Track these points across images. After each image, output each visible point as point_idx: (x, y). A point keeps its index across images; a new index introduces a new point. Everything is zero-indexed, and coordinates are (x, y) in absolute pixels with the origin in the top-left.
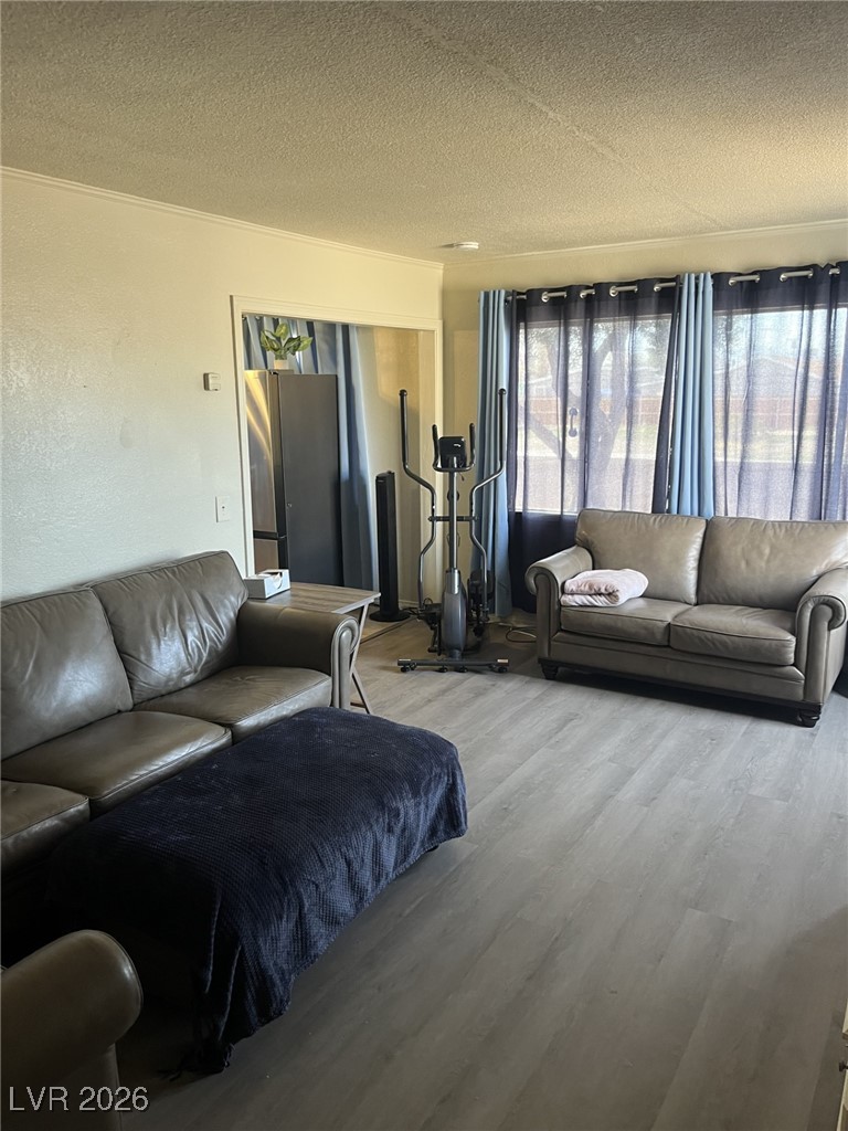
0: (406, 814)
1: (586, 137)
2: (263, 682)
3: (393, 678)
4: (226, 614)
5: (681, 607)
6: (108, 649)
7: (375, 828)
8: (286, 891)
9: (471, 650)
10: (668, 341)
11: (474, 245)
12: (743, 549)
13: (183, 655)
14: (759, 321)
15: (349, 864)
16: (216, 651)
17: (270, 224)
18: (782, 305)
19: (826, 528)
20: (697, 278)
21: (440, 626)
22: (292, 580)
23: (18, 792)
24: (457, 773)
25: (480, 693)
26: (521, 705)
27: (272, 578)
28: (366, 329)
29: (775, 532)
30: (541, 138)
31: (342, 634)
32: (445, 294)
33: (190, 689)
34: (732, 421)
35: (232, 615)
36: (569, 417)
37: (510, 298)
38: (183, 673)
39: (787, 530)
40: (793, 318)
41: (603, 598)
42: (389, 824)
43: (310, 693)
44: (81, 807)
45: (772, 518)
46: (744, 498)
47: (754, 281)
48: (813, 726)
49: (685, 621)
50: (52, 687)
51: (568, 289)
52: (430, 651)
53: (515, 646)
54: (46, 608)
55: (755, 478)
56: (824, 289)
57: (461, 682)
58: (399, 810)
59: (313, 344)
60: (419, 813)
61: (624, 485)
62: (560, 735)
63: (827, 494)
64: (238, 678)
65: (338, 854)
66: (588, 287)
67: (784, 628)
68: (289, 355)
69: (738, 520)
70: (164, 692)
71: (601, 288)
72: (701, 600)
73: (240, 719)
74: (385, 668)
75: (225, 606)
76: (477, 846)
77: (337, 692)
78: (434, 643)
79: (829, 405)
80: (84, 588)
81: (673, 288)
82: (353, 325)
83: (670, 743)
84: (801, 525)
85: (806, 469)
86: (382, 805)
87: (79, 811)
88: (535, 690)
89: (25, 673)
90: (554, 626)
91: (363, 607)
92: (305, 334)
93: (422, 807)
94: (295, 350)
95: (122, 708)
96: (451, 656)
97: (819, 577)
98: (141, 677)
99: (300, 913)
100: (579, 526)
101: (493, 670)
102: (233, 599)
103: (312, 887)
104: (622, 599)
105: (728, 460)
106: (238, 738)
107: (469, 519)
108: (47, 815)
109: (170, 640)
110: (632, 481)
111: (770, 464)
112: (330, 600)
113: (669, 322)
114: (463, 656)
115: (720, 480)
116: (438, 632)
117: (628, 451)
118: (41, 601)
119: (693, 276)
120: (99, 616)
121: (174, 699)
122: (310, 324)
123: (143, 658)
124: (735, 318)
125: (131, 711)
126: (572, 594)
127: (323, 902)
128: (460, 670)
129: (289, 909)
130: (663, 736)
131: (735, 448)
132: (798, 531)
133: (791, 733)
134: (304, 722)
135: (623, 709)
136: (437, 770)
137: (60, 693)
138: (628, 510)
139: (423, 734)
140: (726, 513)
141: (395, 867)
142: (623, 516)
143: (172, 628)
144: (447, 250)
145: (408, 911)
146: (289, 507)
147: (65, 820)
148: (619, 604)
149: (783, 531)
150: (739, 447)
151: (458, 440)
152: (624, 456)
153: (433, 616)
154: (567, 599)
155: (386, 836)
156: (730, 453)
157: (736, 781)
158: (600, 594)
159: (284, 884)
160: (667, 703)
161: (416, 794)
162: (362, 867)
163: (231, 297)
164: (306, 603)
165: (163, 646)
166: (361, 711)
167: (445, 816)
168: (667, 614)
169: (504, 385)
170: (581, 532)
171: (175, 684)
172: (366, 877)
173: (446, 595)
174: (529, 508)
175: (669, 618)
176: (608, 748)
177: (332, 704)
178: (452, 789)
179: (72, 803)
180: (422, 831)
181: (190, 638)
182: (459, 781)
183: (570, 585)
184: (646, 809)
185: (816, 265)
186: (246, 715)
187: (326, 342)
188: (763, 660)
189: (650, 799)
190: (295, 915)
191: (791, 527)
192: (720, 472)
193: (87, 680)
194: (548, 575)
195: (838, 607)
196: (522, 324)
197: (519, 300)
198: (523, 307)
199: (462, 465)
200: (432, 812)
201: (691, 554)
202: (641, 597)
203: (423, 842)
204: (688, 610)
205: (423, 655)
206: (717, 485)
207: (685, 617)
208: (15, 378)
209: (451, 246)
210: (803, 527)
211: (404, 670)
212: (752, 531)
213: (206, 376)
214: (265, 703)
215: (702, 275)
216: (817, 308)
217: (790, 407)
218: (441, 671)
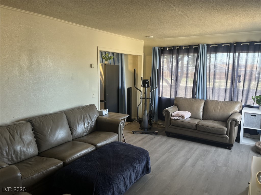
0: (137, 167)
1: (182, 13)
2: (102, 135)
3: (131, 135)
4: (94, 119)
5: (199, 120)
6: (67, 126)
7: (130, 171)
8: (110, 186)
9: (149, 129)
10: (196, 59)
11: (152, 37)
12: (214, 107)
13: (84, 128)
14: (217, 55)
15: (124, 179)
16: (92, 128)
17: (107, 31)
18: (223, 52)
19: (233, 103)
20: (203, 45)
21: (142, 123)
22: (109, 111)
23: (46, 160)
24: (149, 158)
25: (151, 139)
26: (161, 142)
27: (104, 111)
28: (126, 55)
29: (221, 104)
30: (171, 13)
31: (121, 124)
32: (144, 48)
33: (85, 136)
34: (211, 78)
35: (95, 119)
36: (173, 76)
37: (160, 49)
38: (84, 133)
39: (224, 103)
40: (225, 55)
41: (181, 118)
42: (133, 170)
43: (113, 138)
44: (61, 164)
45: (220, 100)
46: (213, 95)
47: (216, 46)
48: (231, 149)
49: (200, 124)
50: (54, 135)
51: (173, 47)
52: (139, 129)
53: (159, 128)
54: (54, 117)
55: (216, 91)
56: (233, 48)
57: (147, 137)
58: (136, 167)
59: (114, 58)
60: (140, 167)
61: (185, 92)
62: (171, 150)
63: (233, 95)
64: (97, 134)
65: (122, 177)
66: (178, 47)
67: (224, 126)
68: (108, 60)
69: (212, 100)
70: (79, 137)
71: (181, 47)
72: (204, 119)
73: (97, 144)
74: (129, 133)
75: (94, 117)
76: (152, 176)
77: (119, 138)
78: (140, 127)
79: (234, 75)
80: (62, 112)
81: (197, 47)
82: (123, 54)
83: (197, 152)
84: (227, 102)
85: (228, 89)
86: (132, 165)
87: (60, 165)
88: (164, 139)
89: (48, 132)
90: (169, 124)
91: (125, 118)
92: (112, 56)
93: (141, 166)
94: (110, 59)
95: (70, 140)
96: (145, 130)
97: (232, 114)
98: (74, 133)
99: (113, 191)
100: (175, 101)
101: (154, 134)
102: (96, 115)
103: (116, 185)
104: (185, 118)
105: (210, 87)
106: (97, 149)
107: (149, 98)
108: (53, 165)
109: (81, 125)
110: (187, 91)
111: (220, 88)
112: (118, 116)
113: (196, 55)
114: (147, 130)
115: (208, 91)
116: (141, 124)
117: (186, 84)
118: (52, 115)
119: (202, 45)
120: (65, 119)
121: (82, 138)
122: (113, 53)
123: (75, 129)
124: (212, 54)
125: (72, 141)
126: (174, 116)
127: (119, 188)
128: (147, 133)
129: (111, 190)
130: (195, 151)
131: (211, 84)
132: (226, 103)
133: (226, 151)
134: (112, 145)
135: (185, 144)
136: (144, 157)
137: (56, 136)
138: (186, 97)
139: (141, 149)
140: (209, 99)
141: (134, 180)
142: (185, 99)
143: (82, 122)
144: (146, 38)
145: (137, 191)
146: (107, 94)
147: (57, 167)
148: (185, 119)
149: (223, 103)
150: (212, 84)
151: (147, 80)
152: (185, 85)
153: (141, 121)
154: (172, 118)
155: (133, 173)
156: (210, 85)
157: (213, 162)
158: (180, 117)
159: (110, 184)
160: (196, 143)
161: (139, 163)
162: (127, 180)
163: (97, 47)
164: (112, 117)
165: (79, 126)
166: (124, 142)
167: (146, 168)
168: (196, 122)
169: (158, 68)
170: (175, 102)
171: (82, 135)
172: (128, 182)
173: (144, 116)
174: (163, 96)
175: (196, 123)
176: (182, 153)
177: (118, 141)
178: (147, 162)
179: (59, 163)
180: (140, 172)
181: (86, 124)
182: (149, 160)
183: (173, 114)
184: (192, 168)
185: (231, 43)
186: (99, 143)
187: (117, 58)
188: (219, 133)
189: (193, 165)
190: (112, 191)
191: (225, 102)
192: (208, 89)
193: (62, 134)
194: (168, 112)
195: (237, 121)
196: (162, 55)
197: (161, 49)
198: (162, 51)
199: (148, 86)
200: (143, 167)
201: (201, 108)
202: (190, 118)
203: (141, 174)
204: (201, 121)
205: (138, 130)
206: (207, 92)
207: (200, 123)
208: (49, 64)
209: (147, 37)
210: (228, 103)
211: (133, 133)
212: (215, 103)
213: (91, 65)
214: (103, 140)
215: (204, 45)
216: (231, 53)
217: (224, 75)
218: (142, 134)
